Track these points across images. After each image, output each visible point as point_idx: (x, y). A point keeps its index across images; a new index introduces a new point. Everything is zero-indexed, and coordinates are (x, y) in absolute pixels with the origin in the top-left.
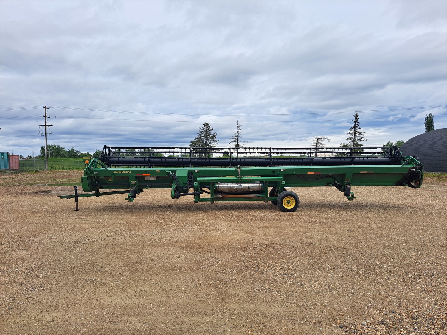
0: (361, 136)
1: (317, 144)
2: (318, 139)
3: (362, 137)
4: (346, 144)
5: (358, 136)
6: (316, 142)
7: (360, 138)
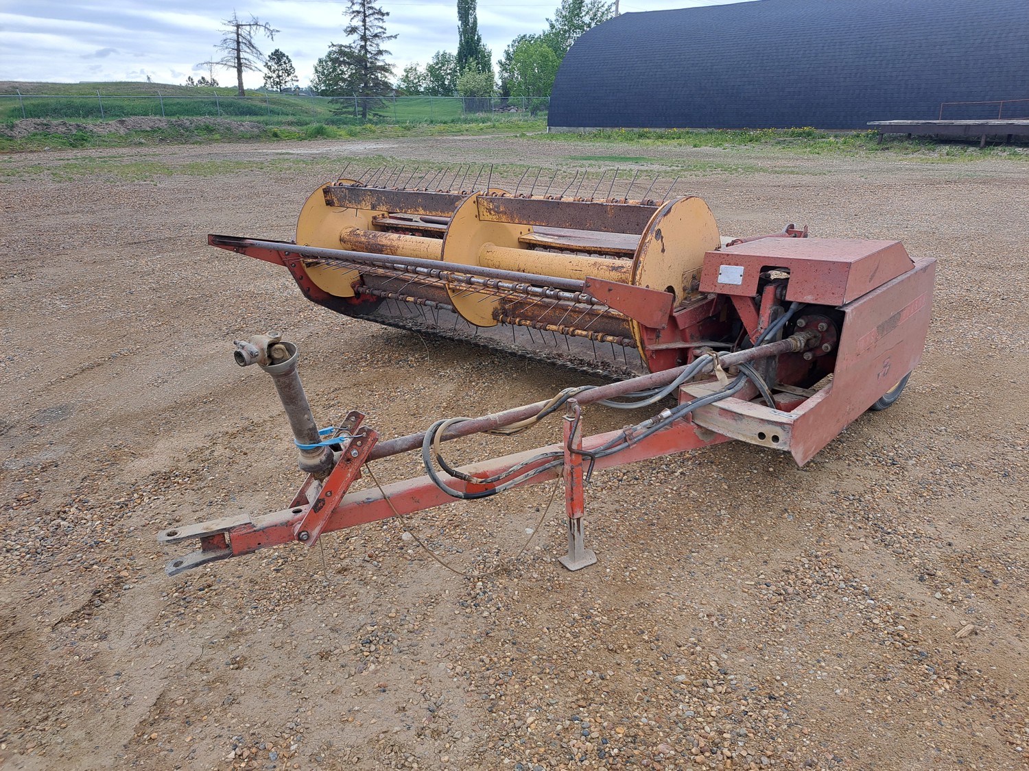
0: (381, 24)
1: (238, 43)
2: (238, 26)
3: (382, 28)
4: (346, 47)
5: (376, 23)
6: (235, 36)
7: (380, 30)
